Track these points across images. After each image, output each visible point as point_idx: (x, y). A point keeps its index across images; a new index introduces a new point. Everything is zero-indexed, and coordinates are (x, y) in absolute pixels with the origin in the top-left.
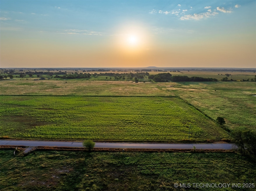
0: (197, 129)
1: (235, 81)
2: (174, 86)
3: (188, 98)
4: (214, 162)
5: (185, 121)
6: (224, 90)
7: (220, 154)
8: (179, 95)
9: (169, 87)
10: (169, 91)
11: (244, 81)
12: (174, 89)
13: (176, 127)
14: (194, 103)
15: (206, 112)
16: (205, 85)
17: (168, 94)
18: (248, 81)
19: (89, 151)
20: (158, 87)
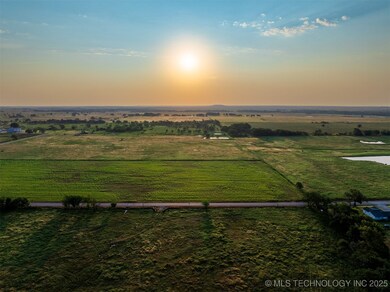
0: (280, 192)
1: (330, 135)
2: (255, 144)
3: (273, 161)
4: (290, 213)
5: (271, 186)
6: (313, 149)
7: (295, 208)
8: (263, 157)
9: (250, 144)
10: (250, 151)
11: (341, 134)
12: (257, 149)
13: (263, 191)
14: (279, 167)
15: (289, 177)
16: (292, 143)
17: (250, 157)
18: (345, 134)
19: (206, 207)
20: (237, 146)
